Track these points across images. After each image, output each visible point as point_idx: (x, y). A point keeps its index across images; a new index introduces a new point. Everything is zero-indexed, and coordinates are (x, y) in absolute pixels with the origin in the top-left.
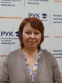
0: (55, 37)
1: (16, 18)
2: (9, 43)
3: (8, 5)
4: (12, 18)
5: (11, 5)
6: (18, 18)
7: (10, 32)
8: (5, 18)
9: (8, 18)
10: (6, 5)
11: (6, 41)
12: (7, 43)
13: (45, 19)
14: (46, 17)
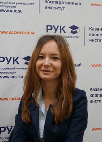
0: (93, 66)
1: (24, 33)
2: (12, 77)
3: (11, 11)
4: (17, 33)
5: (15, 11)
6: (28, 33)
7: (14, 58)
8: (6, 33)
9: (10, 32)
10: (7, 11)
11: (6, 72)
12: (8, 77)
13: (76, 35)
14: (76, 32)
